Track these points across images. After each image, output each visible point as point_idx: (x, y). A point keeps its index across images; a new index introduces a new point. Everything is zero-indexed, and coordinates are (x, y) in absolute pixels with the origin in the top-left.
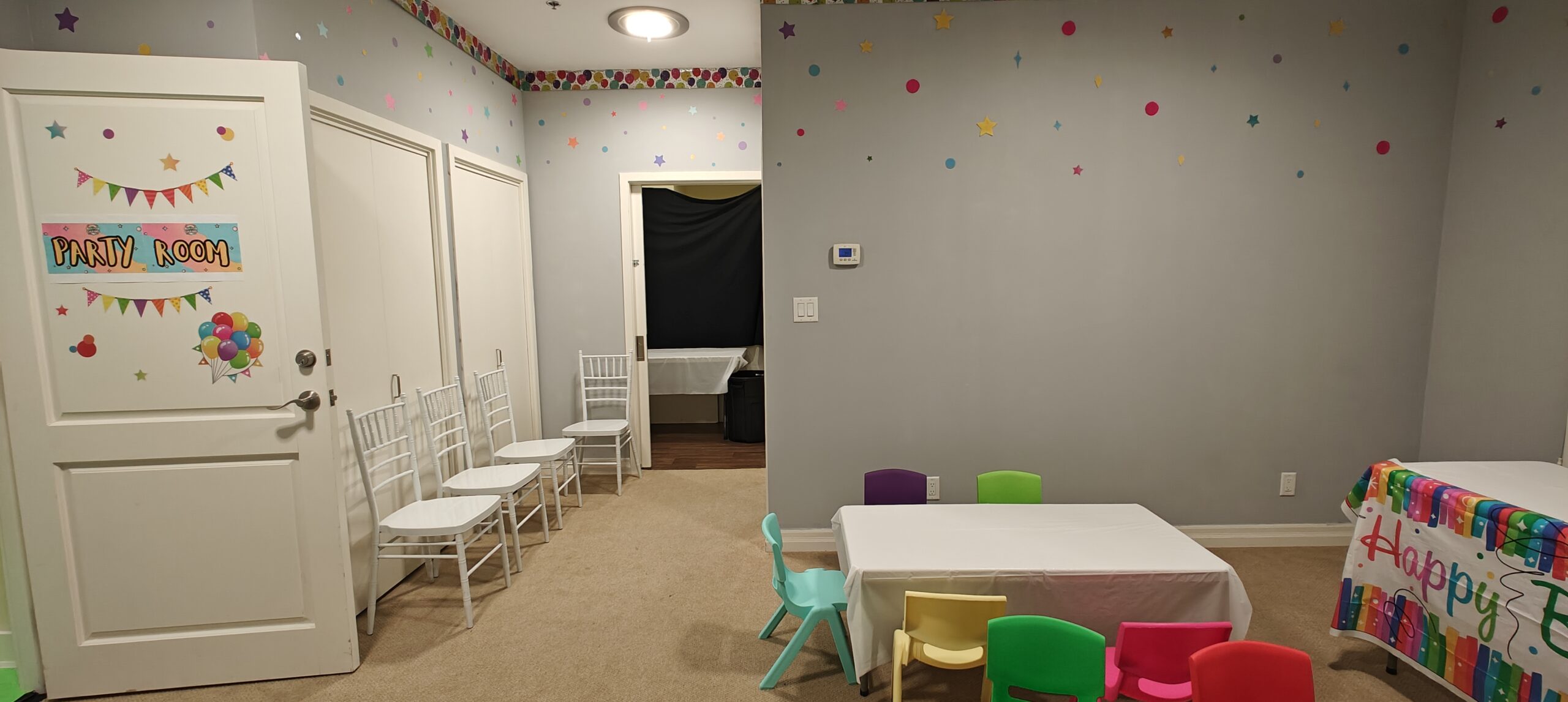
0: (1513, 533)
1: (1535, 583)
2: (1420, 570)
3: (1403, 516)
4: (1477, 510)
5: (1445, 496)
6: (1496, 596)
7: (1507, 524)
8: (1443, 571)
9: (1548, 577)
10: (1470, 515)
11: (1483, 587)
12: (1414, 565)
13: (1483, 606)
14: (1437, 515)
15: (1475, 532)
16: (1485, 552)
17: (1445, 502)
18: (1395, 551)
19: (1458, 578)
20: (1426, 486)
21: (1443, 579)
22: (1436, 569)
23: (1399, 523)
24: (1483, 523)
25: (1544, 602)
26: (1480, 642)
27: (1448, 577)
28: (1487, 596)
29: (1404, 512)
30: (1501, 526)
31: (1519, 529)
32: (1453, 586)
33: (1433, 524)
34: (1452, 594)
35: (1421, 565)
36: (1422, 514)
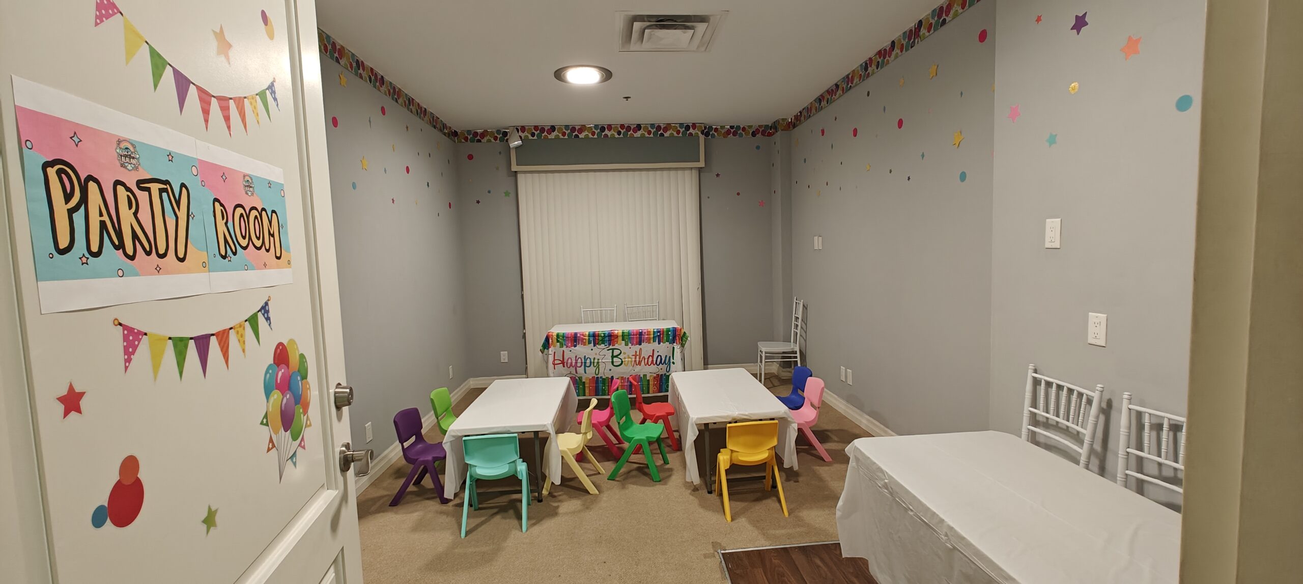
0: (600, 338)
1: (608, 350)
2: (573, 364)
3: (564, 348)
4: (589, 336)
5: (579, 335)
6: (598, 360)
7: (598, 336)
8: (582, 360)
9: (611, 347)
10: (587, 338)
11: (594, 359)
12: (571, 363)
13: (595, 365)
14: (576, 343)
15: (589, 343)
16: (593, 348)
17: (579, 337)
18: (563, 363)
19: (586, 360)
20: (571, 334)
21: (582, 363)
22: (579, 361)
23: (563, 351)
24: (591, 339)
25: (611, 355)
26: (596, 376)
27: (583, 361)
28: (596, 361)
29: (565, 347)
30: (597, 338)
31: (602, 336)
32: (585, 363)
33: (575, 346)
34: (585, 366)
35: (574, 361)
36: (571, 345)
